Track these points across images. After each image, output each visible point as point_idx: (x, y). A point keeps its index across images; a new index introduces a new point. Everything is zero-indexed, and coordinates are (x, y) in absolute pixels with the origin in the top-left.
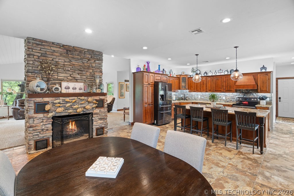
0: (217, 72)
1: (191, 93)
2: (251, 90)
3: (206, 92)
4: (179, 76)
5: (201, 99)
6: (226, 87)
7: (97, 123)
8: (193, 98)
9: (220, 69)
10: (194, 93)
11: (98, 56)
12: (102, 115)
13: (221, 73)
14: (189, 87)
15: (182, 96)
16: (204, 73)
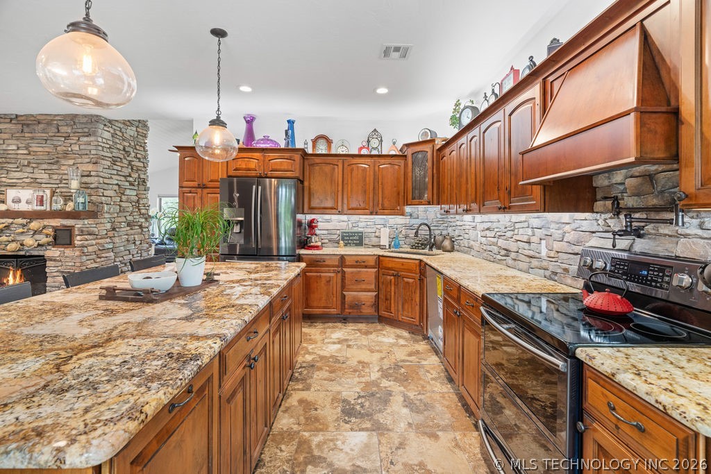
7: (54, 282)
11: (86, 126)
12: (67, 264)
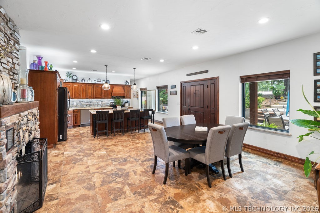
0: (96, 80)
2: (119, 96)
5: (77, 106)
6: (104, 94)
9: (99, 79)
13: (99, 81)
16: (82, 79)
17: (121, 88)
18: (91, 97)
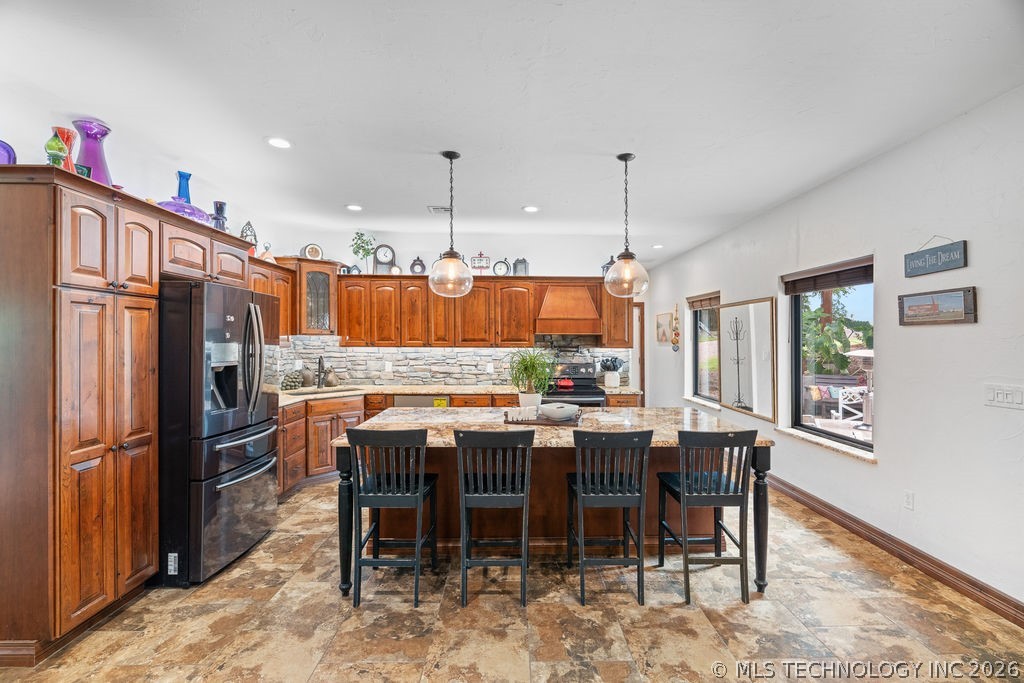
0: (468, 261)
1: (350, 349)
3: (424, 346)
4: (292, 266)
5: (397, 376)
6: (503, 325)
8: (360, 374)
9: (481, 255)
10: (361, 352)
13: (482, 267)
14: (345, 321)
15: (299, 365)
16: (412, 262)
17: (584, 294)
18: (443, 341)
